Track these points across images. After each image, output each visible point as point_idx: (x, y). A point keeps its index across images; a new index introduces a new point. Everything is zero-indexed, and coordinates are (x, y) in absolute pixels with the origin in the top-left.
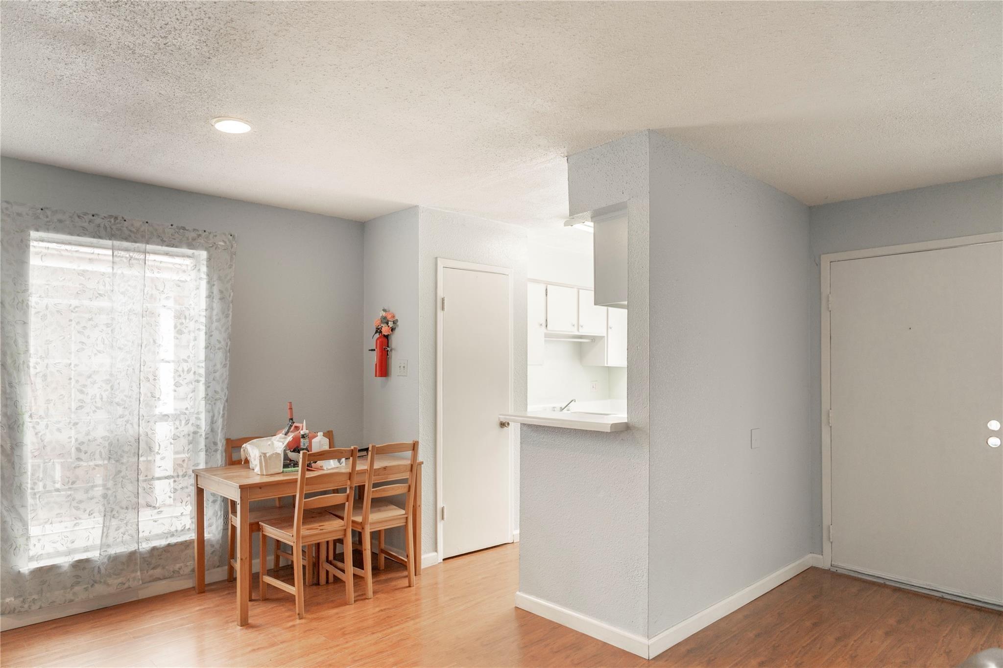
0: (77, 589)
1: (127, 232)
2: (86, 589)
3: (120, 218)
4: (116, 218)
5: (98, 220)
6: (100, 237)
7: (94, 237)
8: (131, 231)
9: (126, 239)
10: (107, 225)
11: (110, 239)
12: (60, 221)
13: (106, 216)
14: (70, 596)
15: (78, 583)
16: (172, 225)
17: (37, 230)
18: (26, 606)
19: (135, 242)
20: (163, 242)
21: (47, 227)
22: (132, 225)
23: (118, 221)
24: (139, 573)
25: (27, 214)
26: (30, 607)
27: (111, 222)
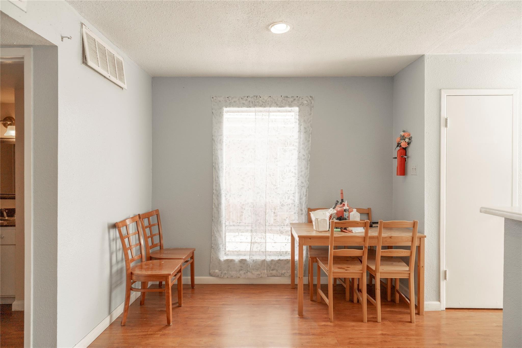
0: (241, 272)
1: (261, 103)
2: (245, 273)
3: (258, 96)
4: (257, 97)
5: (249, 99)
6: (250, 107)
7: (248, 107)
8: (263, 102)
9: (261, 106)
10: (253, 100)
11: (254, 107)
12: (234, 102)
13: (252, 96)
14: (238, 275)
15: (242, 270)
16: (281, 96)
17: (226, 107)
18: (222, 275)
19: (265, 107)
20: (277, 105)
21: (230, 105)
22: (264, 99)
23: (258, 98)
24: (266, 271)
25: (223, 101)
26: (224, 276)
27: (254, 99)
